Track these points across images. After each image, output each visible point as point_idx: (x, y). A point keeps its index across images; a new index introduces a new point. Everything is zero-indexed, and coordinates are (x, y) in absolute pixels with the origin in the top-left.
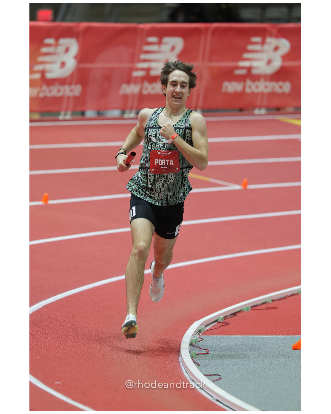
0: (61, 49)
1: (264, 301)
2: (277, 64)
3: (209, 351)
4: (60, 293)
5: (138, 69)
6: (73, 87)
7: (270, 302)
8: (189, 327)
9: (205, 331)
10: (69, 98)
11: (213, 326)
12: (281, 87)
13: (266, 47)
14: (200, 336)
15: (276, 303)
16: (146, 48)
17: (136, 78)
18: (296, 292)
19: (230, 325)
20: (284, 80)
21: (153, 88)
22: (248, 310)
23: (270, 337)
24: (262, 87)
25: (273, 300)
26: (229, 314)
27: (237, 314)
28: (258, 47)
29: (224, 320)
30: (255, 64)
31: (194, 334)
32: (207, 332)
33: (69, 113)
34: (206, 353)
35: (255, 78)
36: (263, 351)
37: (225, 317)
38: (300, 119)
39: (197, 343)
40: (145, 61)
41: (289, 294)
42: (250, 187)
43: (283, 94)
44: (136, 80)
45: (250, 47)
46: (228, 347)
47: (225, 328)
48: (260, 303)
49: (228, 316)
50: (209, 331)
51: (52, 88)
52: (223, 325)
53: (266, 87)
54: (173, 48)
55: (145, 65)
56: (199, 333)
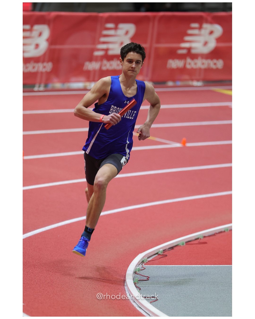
0: (35, 33)
1: (196, 237)
2: (212, 45)
3: (149, 278)
4: (30, 231)
5: (98, 50)
6: (45, 64)
7: (202, 238)
8: (134, 258)
9: (147, 261)
10: (42, 73)
11: (154, 258)
12: (215, 64)
13: (203, 32)
14: (142, 266)
15: (206, 239)
16: (105, 32)
17: (97, 57)
18: (223, 230)
19: (168, 257)
20: (217, 58)
21: (111, 65)
22: (183, 244)
23: (199, 266)
24: (200, 64)
25: (205, 237)
26: (168, 248)
27: (175, 248)
28: (196, 32)
29: (164, 253)
30: (193, 45)
31: (138, 264)
32: (149, 263)
33: (42, 85)
34: (146, 279)
35: (194, 57)
36: (193, 277)
37: (164, 251)
38: (231, 90)
39: (140, 271)
40: (104, 43)
41: (217, 232)
42: (189, 145)
43: (217, 69)
44: (97, 59)
45: (190, 32)
46: (165, 275)
47: (163, 259)
48: (194, 239)
49: (167, 250)
50: (151, 262)
51: (28, 65)
52: (162, 257)
53: (203, 64)
54: (127, 33)
55: (104, 46)
56: (142, 263)
